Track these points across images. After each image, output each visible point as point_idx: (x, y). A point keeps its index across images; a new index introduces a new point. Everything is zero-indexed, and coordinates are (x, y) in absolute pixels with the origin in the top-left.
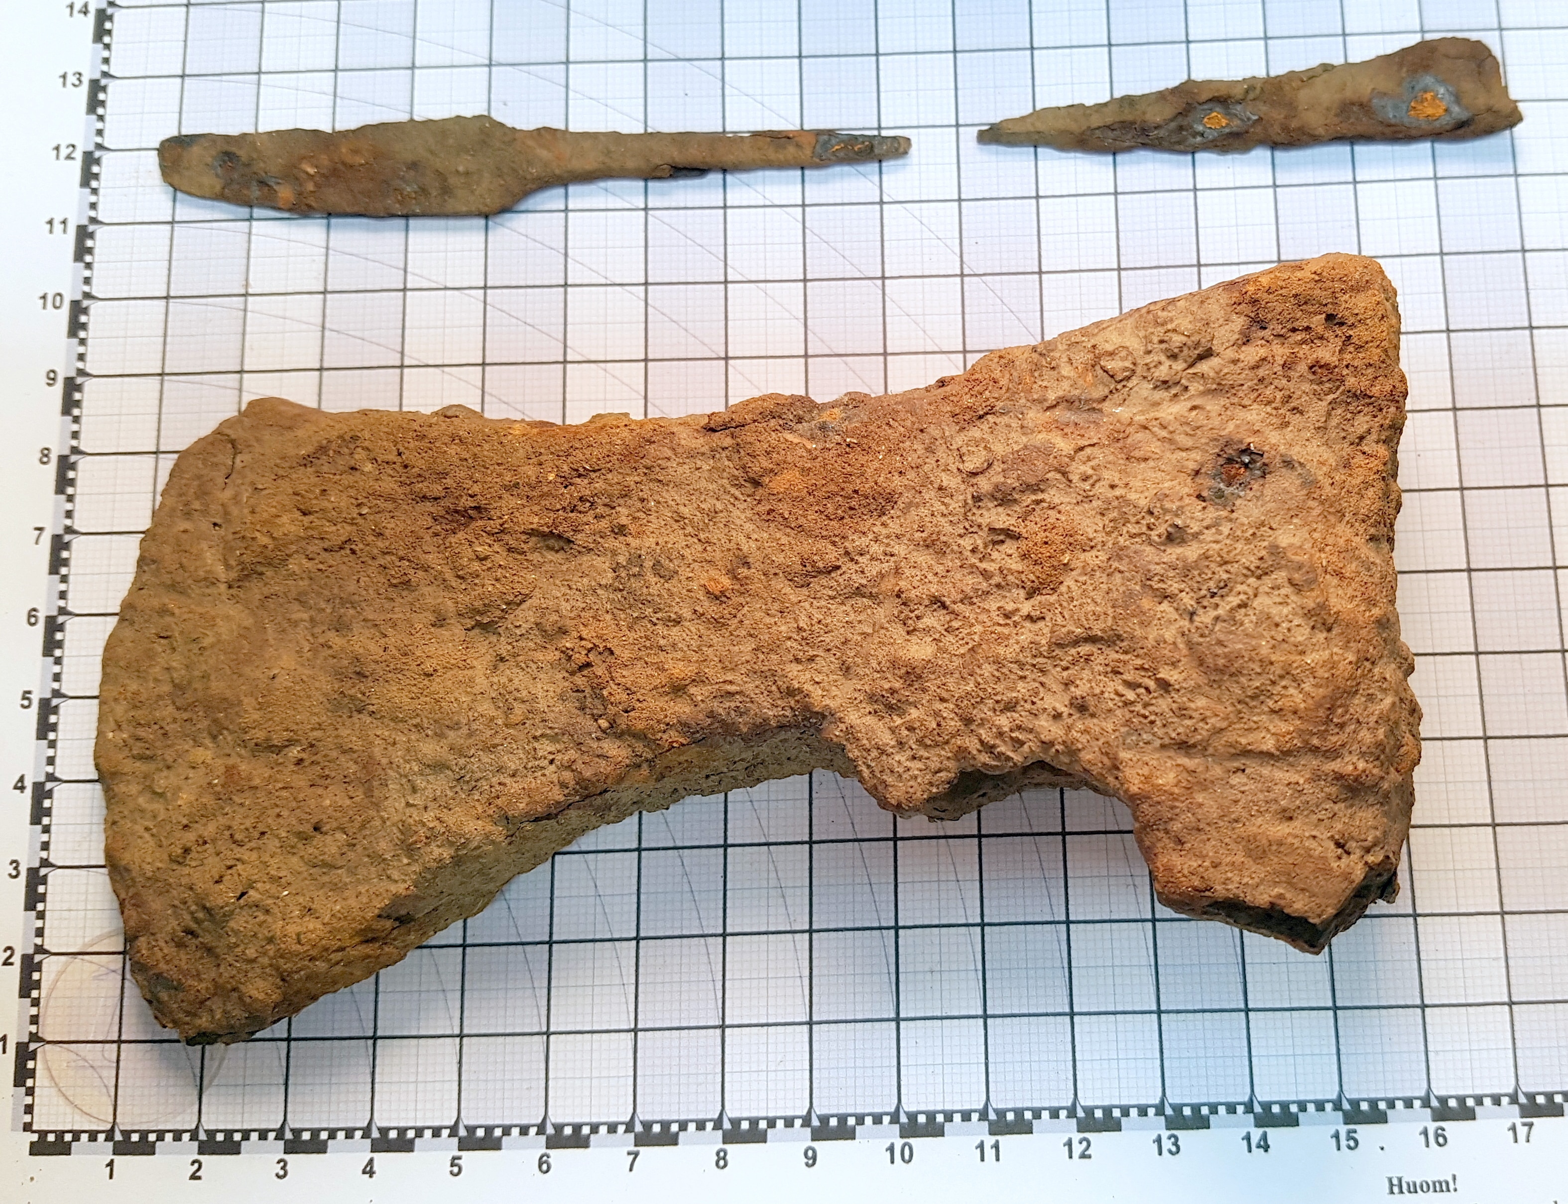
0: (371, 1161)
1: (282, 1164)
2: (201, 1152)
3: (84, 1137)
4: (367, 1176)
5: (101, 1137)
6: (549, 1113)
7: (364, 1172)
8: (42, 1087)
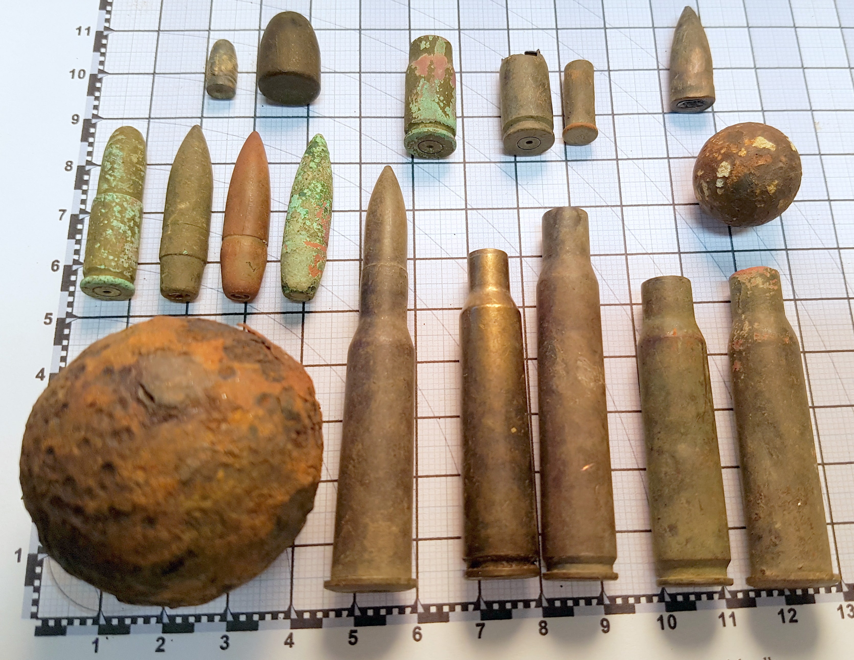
0: (291, 636)
1: (225, 639)
2: (165, 631)
3: (77, 622)
4: (288, 646)
5: (89, 622)
6: (420, 597)
7: (286, 643)
8: (46, 586)
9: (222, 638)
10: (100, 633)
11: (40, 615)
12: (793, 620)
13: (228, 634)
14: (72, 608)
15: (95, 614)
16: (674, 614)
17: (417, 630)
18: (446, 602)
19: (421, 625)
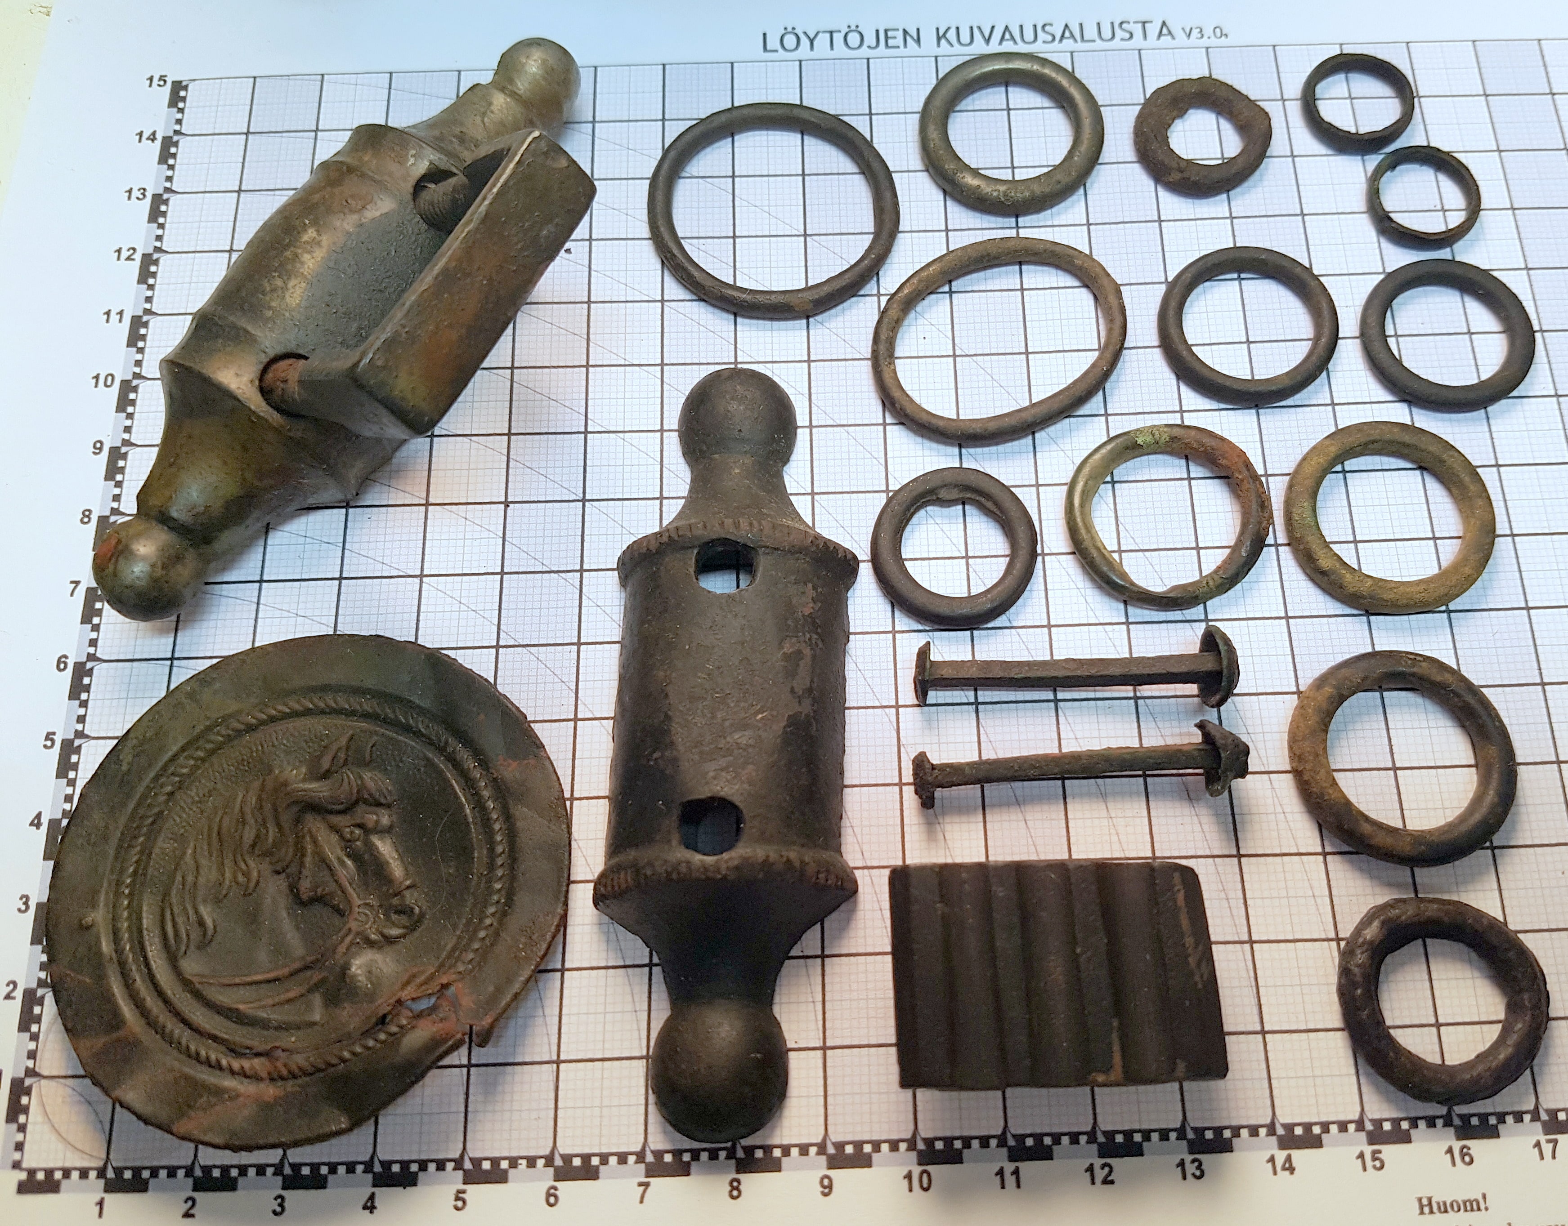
0: (372, 1197)
1: (279, 1200)
2: (196, 1189)
3: (75, 1175)
4: (368, 1211)
5: (93, 1174)
6: (558, 1144)
7: (365, 1208)
8: (35, 1123)
9: (276, 1199)
10: (106, 1191)
11: (25, 1165)
12: (1107, 1181)
13: (285, 1193)
14: (69, 1154)
15: (100, 1164)
16: (929, 1168)
17: (552, 1191)
18: (596, 1151)
19: (558, 1184)
